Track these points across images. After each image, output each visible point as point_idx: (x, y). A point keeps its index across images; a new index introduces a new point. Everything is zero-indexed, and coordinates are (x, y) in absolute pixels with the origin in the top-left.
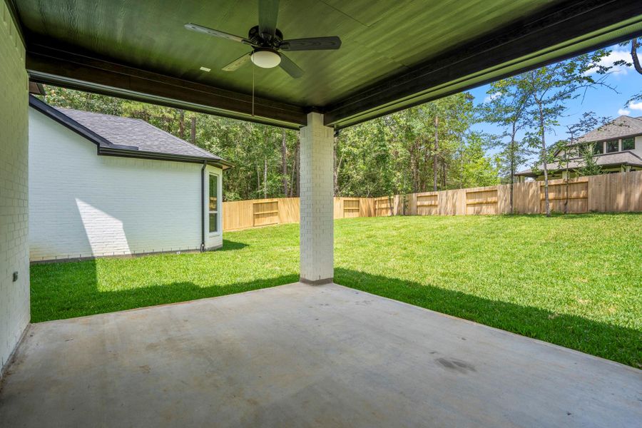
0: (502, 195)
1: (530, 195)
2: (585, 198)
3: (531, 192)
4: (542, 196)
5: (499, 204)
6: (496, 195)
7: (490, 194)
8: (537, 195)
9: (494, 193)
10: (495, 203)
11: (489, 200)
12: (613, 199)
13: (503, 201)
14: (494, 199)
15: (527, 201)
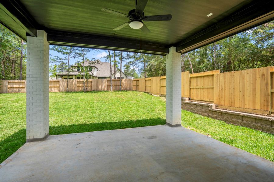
0: (61, 84)
1: (73, 84)
2: (91, 86)
3: (74, 83)
4: (77, 85)
5: (60, 88)
6: (59, 84)
7: (55, 83)
8: (76, 84)
9: (58, 83)
10: (59, 87)
11: (55, 86)
12: (98, 87)
13: (62, 87)
14: (58, 85)
15: (72, 87)
